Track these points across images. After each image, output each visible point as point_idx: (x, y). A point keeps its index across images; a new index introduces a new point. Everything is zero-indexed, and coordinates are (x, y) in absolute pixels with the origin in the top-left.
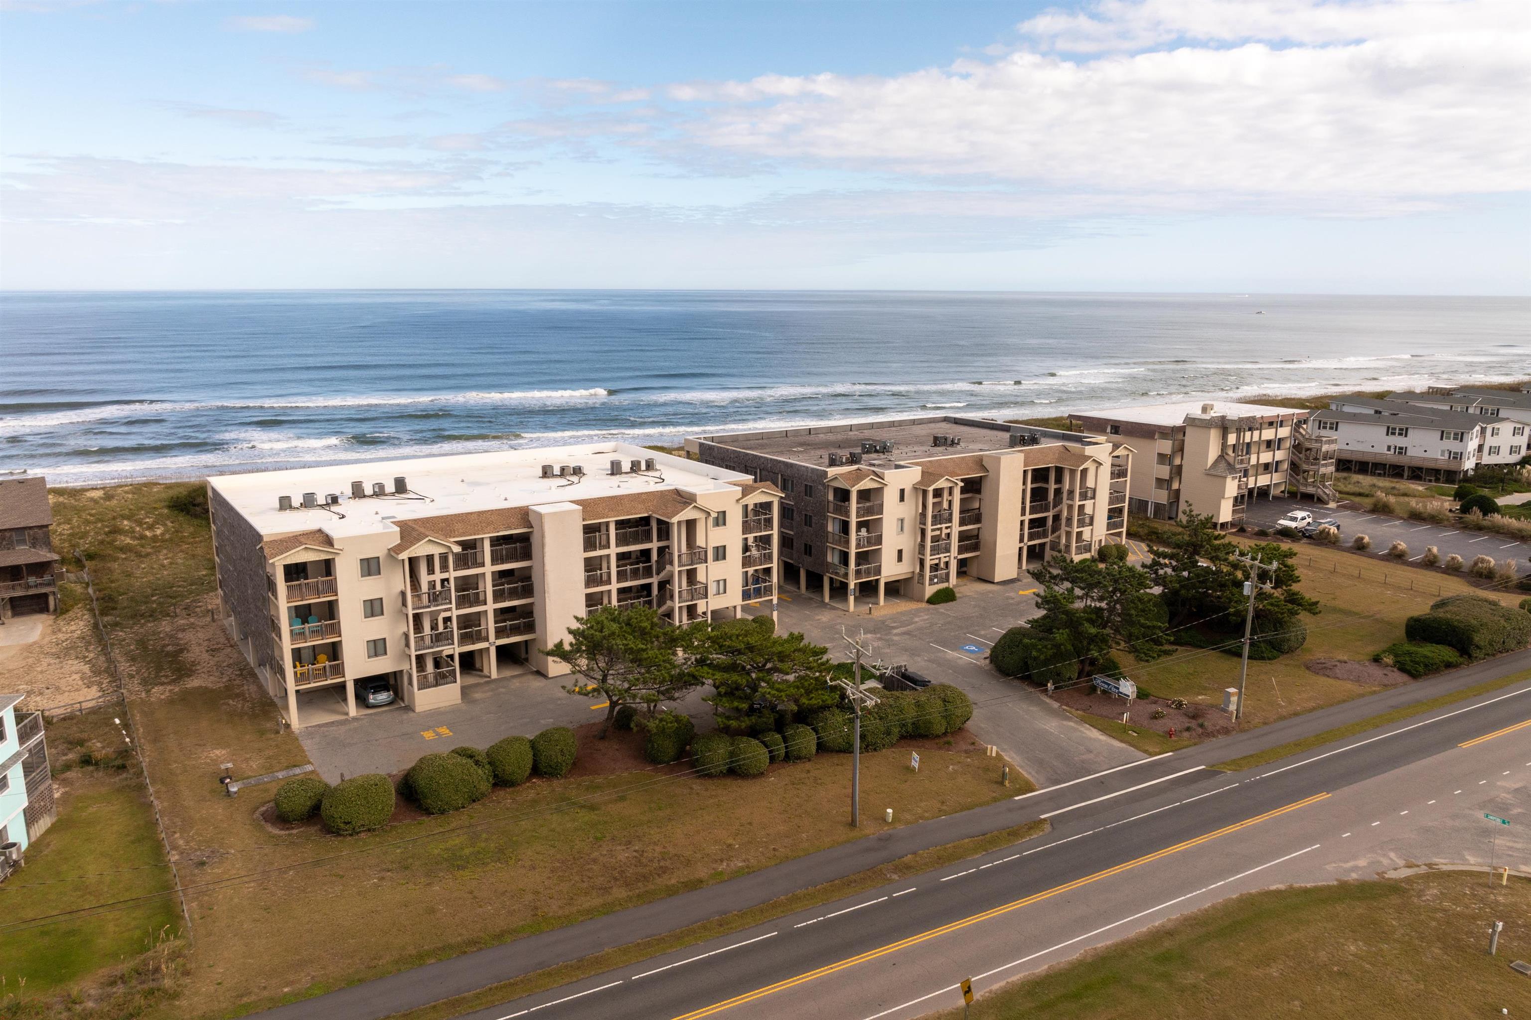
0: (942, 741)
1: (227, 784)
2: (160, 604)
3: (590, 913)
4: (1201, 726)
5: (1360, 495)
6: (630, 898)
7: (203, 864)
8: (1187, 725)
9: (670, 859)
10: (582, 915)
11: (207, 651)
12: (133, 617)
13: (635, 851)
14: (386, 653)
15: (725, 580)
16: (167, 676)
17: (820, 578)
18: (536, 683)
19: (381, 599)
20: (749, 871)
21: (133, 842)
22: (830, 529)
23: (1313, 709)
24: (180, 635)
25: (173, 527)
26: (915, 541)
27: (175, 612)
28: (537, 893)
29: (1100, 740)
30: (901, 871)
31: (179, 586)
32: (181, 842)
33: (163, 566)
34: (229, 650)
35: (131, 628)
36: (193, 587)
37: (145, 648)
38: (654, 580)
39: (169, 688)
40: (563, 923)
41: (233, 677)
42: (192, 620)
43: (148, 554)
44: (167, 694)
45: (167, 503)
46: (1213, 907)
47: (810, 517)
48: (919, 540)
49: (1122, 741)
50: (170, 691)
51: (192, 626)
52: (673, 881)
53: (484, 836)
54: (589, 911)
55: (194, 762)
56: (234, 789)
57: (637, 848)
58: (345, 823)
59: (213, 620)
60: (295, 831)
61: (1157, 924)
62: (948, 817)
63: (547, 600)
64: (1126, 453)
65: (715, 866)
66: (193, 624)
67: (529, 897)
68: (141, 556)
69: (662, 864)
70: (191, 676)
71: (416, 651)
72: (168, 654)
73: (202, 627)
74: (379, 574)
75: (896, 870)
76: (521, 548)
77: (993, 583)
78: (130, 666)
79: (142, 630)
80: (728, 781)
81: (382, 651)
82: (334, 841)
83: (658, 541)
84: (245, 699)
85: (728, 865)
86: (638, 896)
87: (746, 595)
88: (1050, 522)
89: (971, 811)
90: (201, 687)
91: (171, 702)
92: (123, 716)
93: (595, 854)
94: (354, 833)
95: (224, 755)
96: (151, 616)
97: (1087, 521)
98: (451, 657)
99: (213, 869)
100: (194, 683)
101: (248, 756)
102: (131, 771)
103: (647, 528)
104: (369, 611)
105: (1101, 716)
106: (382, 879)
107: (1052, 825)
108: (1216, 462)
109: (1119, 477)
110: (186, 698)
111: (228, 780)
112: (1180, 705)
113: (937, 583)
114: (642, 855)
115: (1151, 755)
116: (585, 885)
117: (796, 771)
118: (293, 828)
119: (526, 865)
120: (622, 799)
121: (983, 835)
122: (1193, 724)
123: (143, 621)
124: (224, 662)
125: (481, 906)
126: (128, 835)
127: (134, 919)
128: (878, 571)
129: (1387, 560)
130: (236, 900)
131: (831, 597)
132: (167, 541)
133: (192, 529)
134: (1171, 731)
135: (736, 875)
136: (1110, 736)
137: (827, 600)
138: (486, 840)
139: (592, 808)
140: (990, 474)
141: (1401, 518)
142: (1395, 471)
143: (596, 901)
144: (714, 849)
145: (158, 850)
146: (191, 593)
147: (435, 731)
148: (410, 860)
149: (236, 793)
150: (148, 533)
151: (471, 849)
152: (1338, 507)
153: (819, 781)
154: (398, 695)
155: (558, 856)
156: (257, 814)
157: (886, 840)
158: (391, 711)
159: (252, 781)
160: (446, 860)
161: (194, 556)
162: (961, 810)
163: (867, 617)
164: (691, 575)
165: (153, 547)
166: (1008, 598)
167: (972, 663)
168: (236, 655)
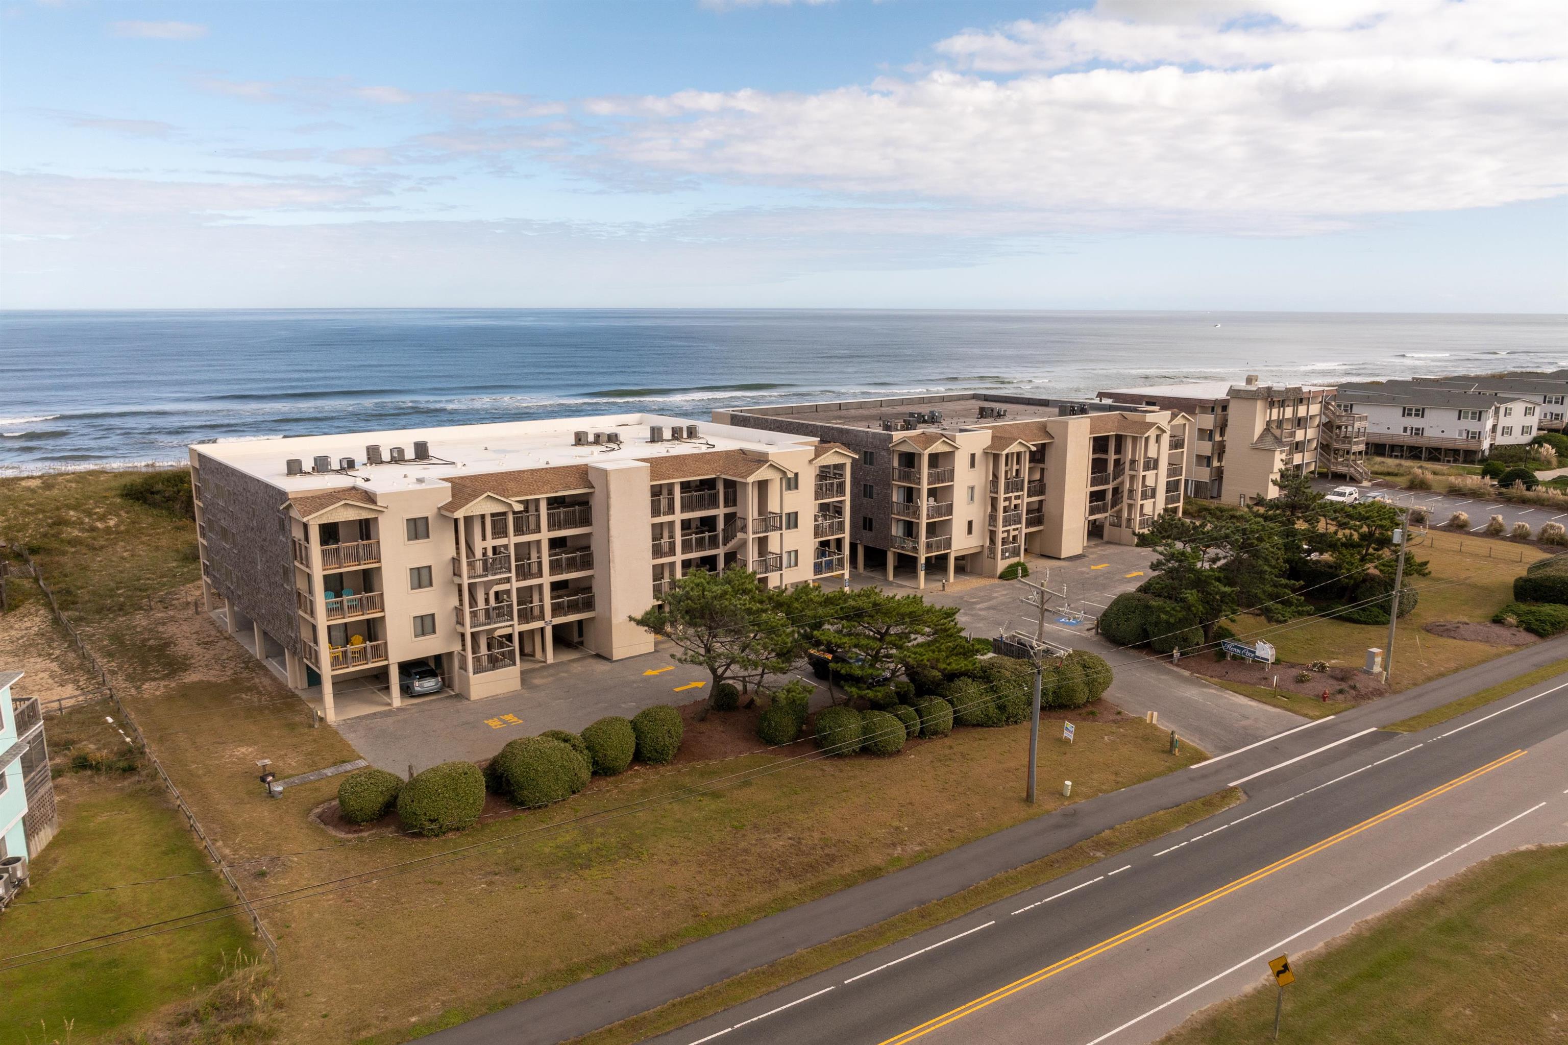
0: (1084, 711)
1: (269, 783)
2: (128, 597)
3: (762, 909)
4: (1354, 688)
5: (1389, 474)
6: (803, 892)
7: (263, 874)
8: (1338, 688)
9: (835, 846)
10: (752, 913)
11: (199, 644)
12: (99, 611)
13: (790, 838)
14: (434, 632)
15: (796, 552)
16: (157, 672)
17: (884, 554)
18: (601, 667)
19: (430, 567)
20: (927, 856)
21: (165, 853)
22: (895, 499)
23: (1456, 670)
24: (161, 629)
25: (128, 518)
26: (985, 511)
27: (150, 606)
28: (690, 890)
29: (1251, 706)
30: (1103, 848)
31: (148, 579)
32: (227, 851)
33: (123, 558)
34: (225, 642)
35: (99, 623)
36: (165, 579)
37: (122, 643)
38: (720, 552)
39: (163, 683)
40: (733, 923)
41: (239, 670)
42: (171, 613)
43: (102, 547)
44: (162, 690)
45: (118, 492)
46: (1470, 870)
47: (871, 487)
48: (989, 510)
49: (1275, 706)
50: (165, 686)
51: (173, 619)
52: (847, 870)
53: (599, 830)
54: (761, 908)
55: (217, 762)
56: (278, 788)
57: (790, 835)
58: (430, 820)
59: (197, 613)
60: (365, 834)
61: (1419, 891)
62: (1128, 789)
63: (612, 571)
64: (1183, 421)
65: (889, 851)
66: (173, 617)
67: (683, 896)
68: (95, 549)
69: (827, 851)
70: (186, 670)
71: (471, 627)
72: (151, 648)
73: (186, 620)
74: (428, 537)
75: (1098, 846)
76: (580, 512)
77: (1060, 559)
78: (109, 662)
79: (112, 625)
80: (863, 761)
81: (431, 630)
82: (418, 844)
83: (725, 507)
84: (259, 693)
85: (903, 850)
86: (812, 888)
87: (818, 568)
88: (1109, 496)
89: (1150, 782)
90: (203, 681)
91: (169, 698)
92: (115, 713)
93: (743, 845)
94: (441, 832)
95: (252, 752)
96: (120, 610)
97: (1149, 493)
98: (509, 637)
99: (277, 880)
100: (191, 677)
101: (282, 753)
102: (144, 773)
103: (713, 492)
104: (416, 582)
105: (1240, 682)
106: (491, 883)
107: (1245, 792)
108: (1262, 436)
109: (1176, 448)
110: (188, 693)
111: (270, 778)
112: (1322, 668)
113: (1008, 557)
114: (800, 843)
115: (1314, 719)
116: (745, 879)
117: (938, 746)
118: (361, 831)
119: (664, 859)
120: (747, 784)
121: (1177, 806)
122: (1344, 686)
123: (111, 616)
124: (223, 654)
125: (628, 909)
126: (156, 845)
127: (191, 942)
128: (948, 544)
129: (1450, 531)
130: (316, 915)
131: (895, 576)
132: (122, 532)
133: (150, 520)
134: (1325, 693)
135: (915, 861)
136: (1260, 701)
137: (891, 578)
138: (602, 835)
139: (716, 795)
140: (1056, 440)
141: (1440, 494)
142: (1414, 452)
143: (764, 897)
144: (881, 832)
145: (200, 859)
146: (164, 585)
147: (500, 720)
148: (518, 861)
149: (281, 793)
150: (99, 525)
151: (589, 846)
152: (1373, 485)
153: (968, 757)
154: (447, 684)
155: (699, 848)
156: (312, 817)
157: (1072, 816)
158: (441, 699)
159: (296, 780)
160: (562, 859)
161: (157, 548)
162: (1139, 782)
163: (941, 593)
164: (762, 543)
165: (107, 540)
166: (1082, 573)
167: (1075, 635)
168: (234, 648)
